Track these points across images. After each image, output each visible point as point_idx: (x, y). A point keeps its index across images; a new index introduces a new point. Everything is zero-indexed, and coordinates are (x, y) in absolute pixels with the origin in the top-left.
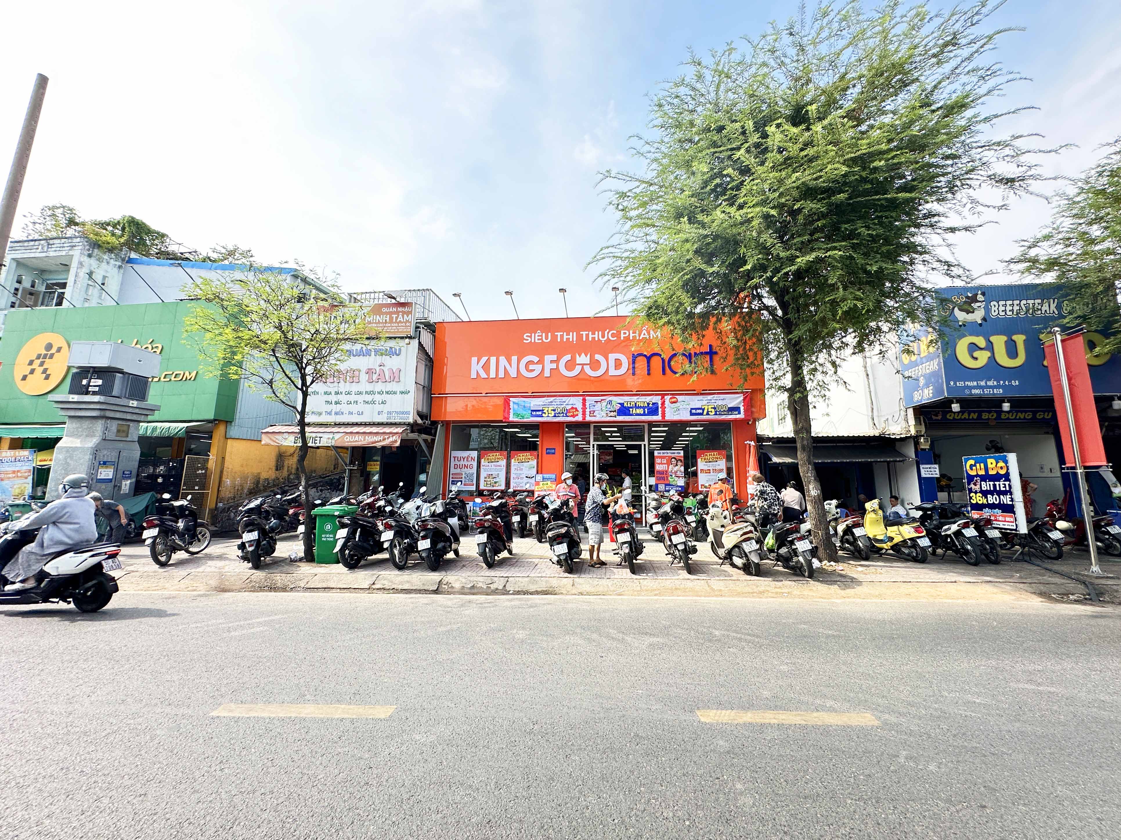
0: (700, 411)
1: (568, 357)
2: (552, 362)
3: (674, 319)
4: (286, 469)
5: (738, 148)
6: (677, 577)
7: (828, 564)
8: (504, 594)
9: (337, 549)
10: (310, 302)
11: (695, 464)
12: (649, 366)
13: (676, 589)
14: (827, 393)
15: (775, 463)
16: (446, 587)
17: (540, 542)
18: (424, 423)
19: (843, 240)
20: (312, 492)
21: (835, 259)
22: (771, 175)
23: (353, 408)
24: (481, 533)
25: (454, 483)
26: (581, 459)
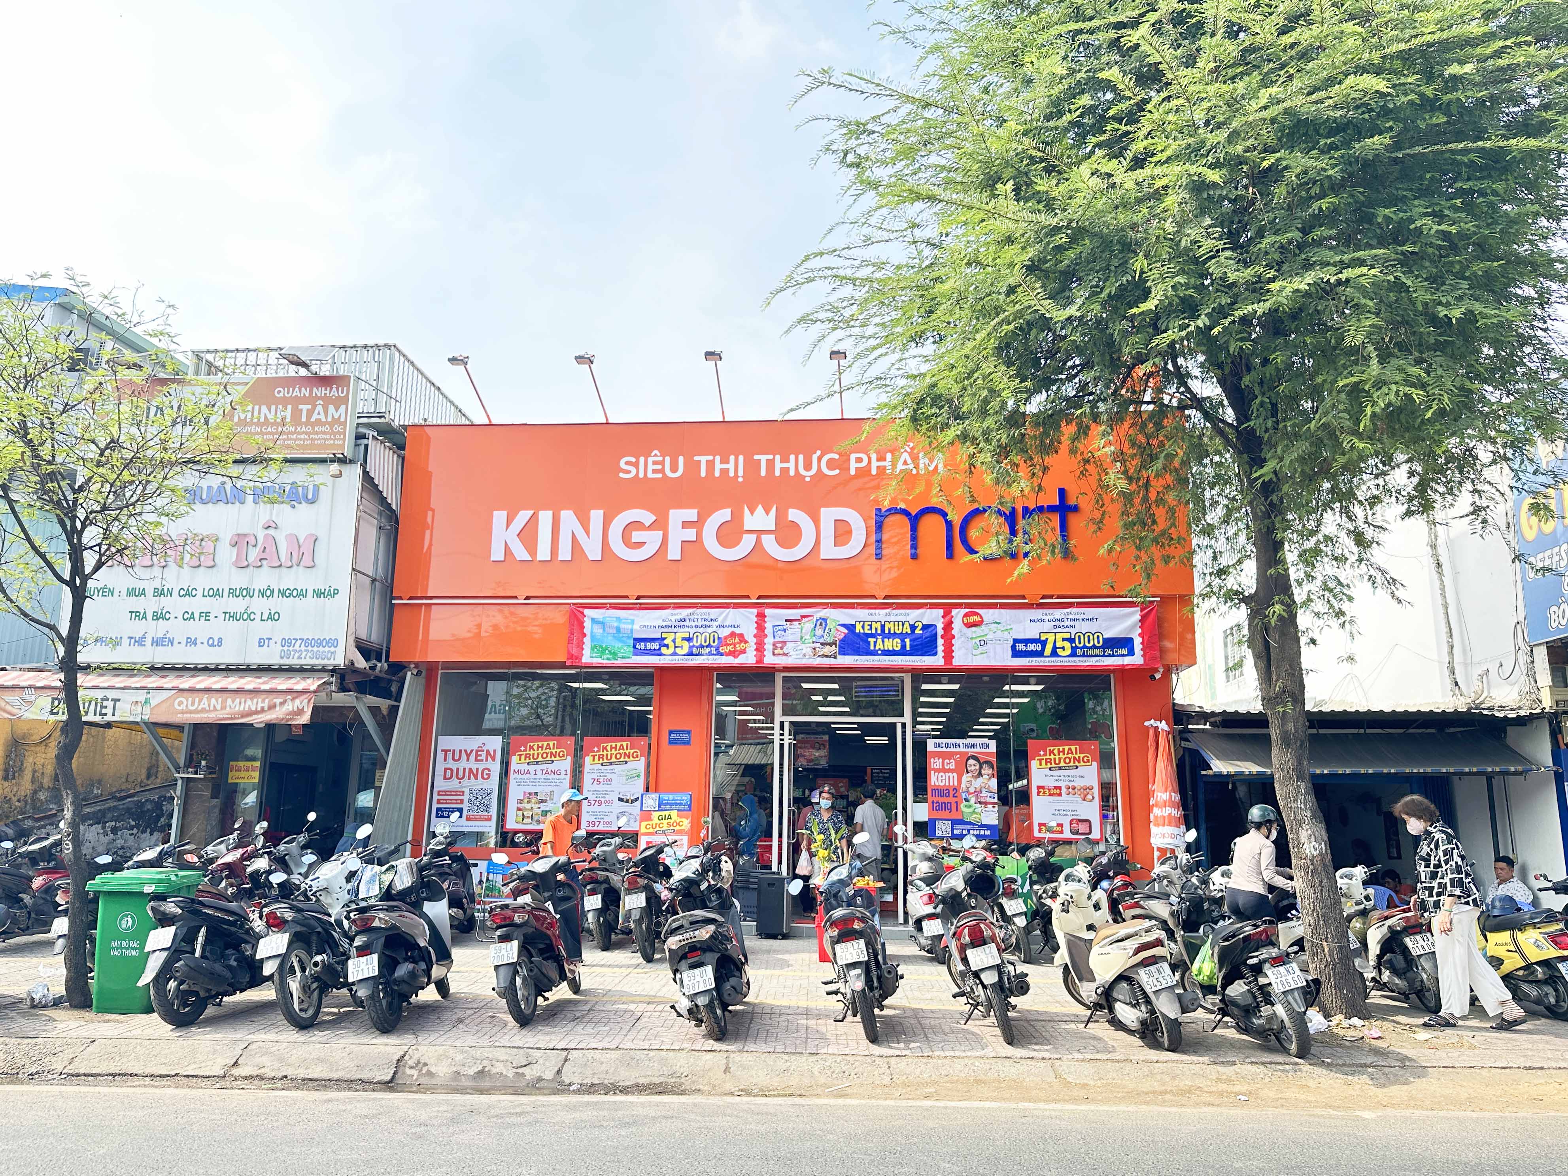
0: (1037, 647)
1: (724, 515)
2: (686, 524)
3: (975, 427)
4: (28, 775)
5: (1135, 24)
6: (982, 1053)
7: (1346, 1023)
8: (555, 1092)
9: (147, 977)
10: (101, 372)
11: (1023, 773)
12: (914, 538)
13: (977, 1082)
14: (1346, 606)
15: (1219, 775)
16: (414, 1072)
17: (649, 959)
18: (373, 668)
19: (1381, 244)
20: (91, 833)
21: (1361, 289)
22: (1212, 89)
23: (199, 629)
24: (504, 939)
25: (442, 814)
26: (750, 755)
